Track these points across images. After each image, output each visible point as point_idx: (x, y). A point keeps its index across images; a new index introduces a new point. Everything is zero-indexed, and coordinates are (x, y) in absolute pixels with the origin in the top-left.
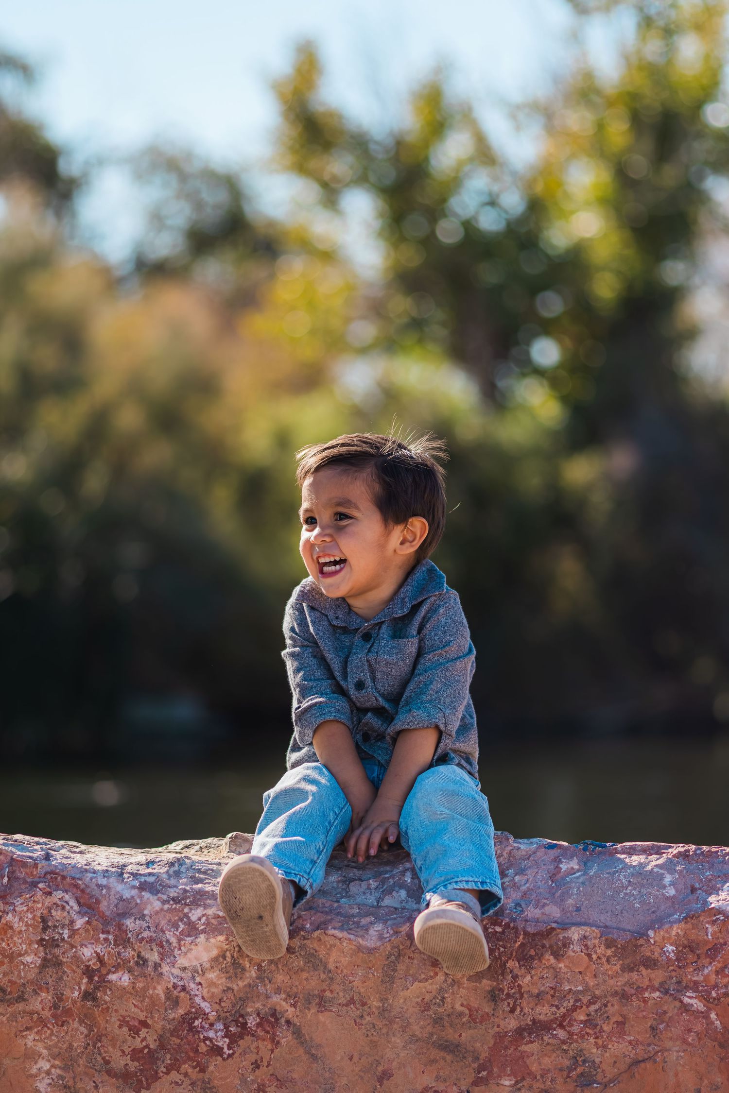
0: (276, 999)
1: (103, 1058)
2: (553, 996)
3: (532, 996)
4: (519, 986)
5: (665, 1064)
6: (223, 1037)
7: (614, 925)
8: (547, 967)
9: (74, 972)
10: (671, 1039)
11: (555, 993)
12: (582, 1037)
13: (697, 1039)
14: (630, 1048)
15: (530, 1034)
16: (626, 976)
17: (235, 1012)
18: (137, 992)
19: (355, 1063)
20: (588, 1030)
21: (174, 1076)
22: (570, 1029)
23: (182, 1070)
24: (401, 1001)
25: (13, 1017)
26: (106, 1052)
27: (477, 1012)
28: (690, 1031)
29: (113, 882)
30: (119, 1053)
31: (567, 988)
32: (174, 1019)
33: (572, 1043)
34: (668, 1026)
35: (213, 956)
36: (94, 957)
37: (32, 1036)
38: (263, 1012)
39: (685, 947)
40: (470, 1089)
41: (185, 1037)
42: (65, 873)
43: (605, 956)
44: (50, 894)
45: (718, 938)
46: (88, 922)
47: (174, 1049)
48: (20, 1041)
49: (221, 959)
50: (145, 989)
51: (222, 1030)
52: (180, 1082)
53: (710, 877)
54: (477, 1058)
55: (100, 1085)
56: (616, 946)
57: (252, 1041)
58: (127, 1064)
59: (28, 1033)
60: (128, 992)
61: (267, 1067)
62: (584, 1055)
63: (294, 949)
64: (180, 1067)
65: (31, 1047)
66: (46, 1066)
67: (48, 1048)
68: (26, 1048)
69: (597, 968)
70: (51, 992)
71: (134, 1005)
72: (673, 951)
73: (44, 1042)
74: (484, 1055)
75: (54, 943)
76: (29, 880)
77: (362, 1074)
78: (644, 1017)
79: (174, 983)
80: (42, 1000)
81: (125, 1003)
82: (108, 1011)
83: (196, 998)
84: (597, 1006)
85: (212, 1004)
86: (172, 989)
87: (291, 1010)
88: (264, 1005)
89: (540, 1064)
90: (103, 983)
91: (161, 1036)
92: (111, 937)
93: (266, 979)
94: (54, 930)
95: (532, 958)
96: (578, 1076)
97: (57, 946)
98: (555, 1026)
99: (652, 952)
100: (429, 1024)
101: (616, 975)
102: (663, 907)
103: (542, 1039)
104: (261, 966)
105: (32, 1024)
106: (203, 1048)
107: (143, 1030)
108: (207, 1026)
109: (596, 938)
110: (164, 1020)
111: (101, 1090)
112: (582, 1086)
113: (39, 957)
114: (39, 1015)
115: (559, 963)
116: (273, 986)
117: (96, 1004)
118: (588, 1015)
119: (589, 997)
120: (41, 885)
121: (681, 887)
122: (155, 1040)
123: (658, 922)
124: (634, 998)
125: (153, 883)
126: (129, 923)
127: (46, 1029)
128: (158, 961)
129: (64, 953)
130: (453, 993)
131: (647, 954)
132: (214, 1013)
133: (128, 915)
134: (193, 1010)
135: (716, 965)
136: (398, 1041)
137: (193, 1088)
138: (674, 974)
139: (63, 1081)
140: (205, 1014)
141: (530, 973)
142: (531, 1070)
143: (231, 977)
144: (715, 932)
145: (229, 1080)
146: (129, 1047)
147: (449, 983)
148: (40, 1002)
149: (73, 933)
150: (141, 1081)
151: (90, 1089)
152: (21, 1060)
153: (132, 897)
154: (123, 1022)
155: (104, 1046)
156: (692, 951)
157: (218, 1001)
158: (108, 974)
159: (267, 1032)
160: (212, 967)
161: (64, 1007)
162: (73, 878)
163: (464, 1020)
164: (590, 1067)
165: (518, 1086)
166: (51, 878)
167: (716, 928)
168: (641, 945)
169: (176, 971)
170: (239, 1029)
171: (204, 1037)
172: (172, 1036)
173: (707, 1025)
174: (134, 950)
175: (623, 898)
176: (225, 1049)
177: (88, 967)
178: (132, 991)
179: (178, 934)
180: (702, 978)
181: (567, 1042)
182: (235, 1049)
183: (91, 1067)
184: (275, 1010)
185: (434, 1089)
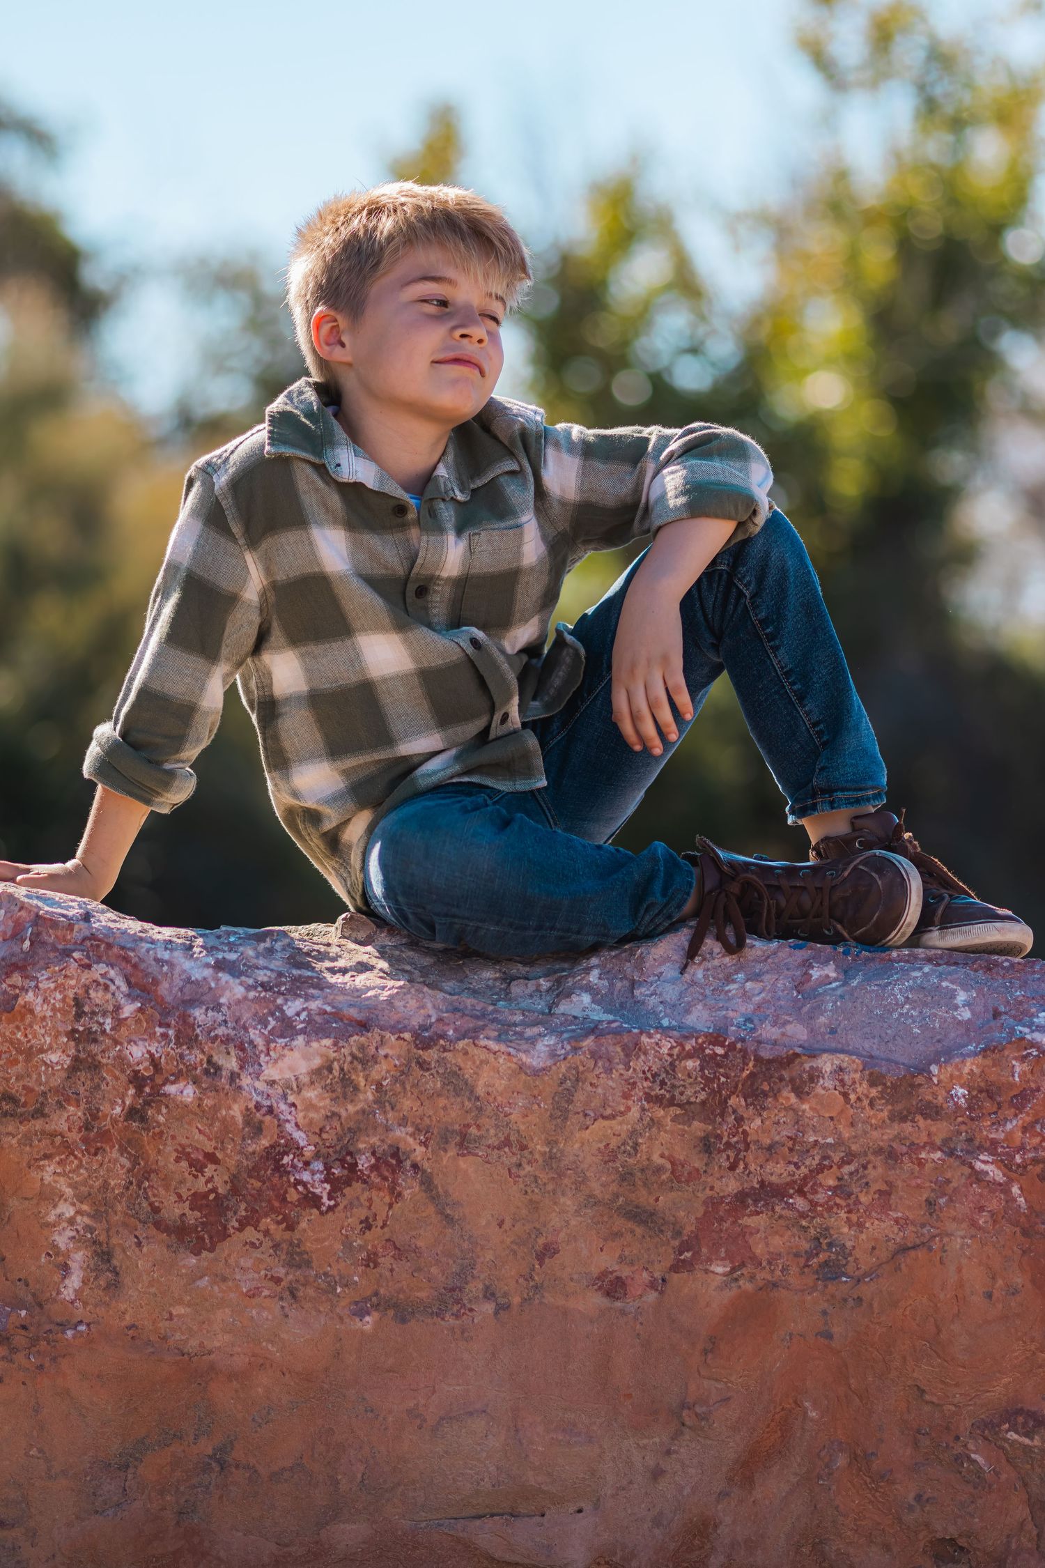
0: (399, 1133)
1: (151, 1204)
2: (791, 1150)
3: (761, 1148)
4: (745, 1132)
5: (944, 1254)
6: (322, 1182)
7: (882, 1055)
8: (785, 1109)
9: (117, 1078)
10: (954, 1219)
11: (794, 1145)
12: (830, 1209)
13: (991, 1222)
14: (896, 1229)
15: (756, 1201)
16: (896, 1127)
17: (342, 1148)
18: (203, 1111)
19: (506, 1231)
20: (838, 1200)
21: (250, 1234)
22: (812, 1197)
23: (262, 1227)
24: (577, 1146)
25: (27, 1139)
26: (154, 1195)
27: (683, 1167)
28: (981, 1209)
29: (178, 955)
30: (173, 1198)
31: (812, 1139)
32: (254, 1153)
33: (814, 1218)
34: (951, 1200)
35: (315, 1067)
36: (146, 1060)
37: (52, 1168)
38: (380, 1152)
39: (981, 1091)
40: (667, 1277)
41: (269, 1179)
42: (111, 940)
43: (867, 1097)
44: (89, 967)
45: (1028, 1081)
46: (140, 1010)
47: (252, 1195)
48: (34, 1174)
49: (326, 1072)
50: (216, 1109)
51: (322, 1172)
52: (257, 1243)
53: (1021, 998)
54: (678, 1233)
55: (144, 1242)
56: (884, 1084)
57: (363, 1190)
58: (184, 1214)
59: (46, 1162)
60: (191, 1112)
61: (382, 1228)
62: (831, 1236)
63: (429, 1064)
64: (258, 1221)
65: (50, 1183)
66: (69, 1211)
67: (74, 1186)
68: (43, 1184)
69: (855, 1114)
70: (83, 1106)
71: (200, 1130)
72: (964, 1096)
73: (69, 1177)
74: (689, 1229)
75: (90, 1037)
76: (60, 947)
77: (515, 1247)
78: (918, 1186)
79: (257, 1102)
80: (68, 1117)
81: (186, 1126)
82: (161, 1137)
83: (287, 1125)
84: (852, 1168)
85: (310, 1134)
86: (254, 1111)
87: (420, 1150)
88: (383, 1141)
89: (767, 1245)
90: (157, 1098)
91: (235, 1176)
92: (171, 1032)
93: (387, 1104)
94: (91, 1019)
95: (766, 1095)
96: (820, 1266)
97: (95, 1041)
98: (791, 1191)
99: (935, 1095)
100: (614, 1181)
101: (882, 1125)
102: (952, 1035)
103: (773, 1210)
104: (381, 1085)
105: (53, 1151)
106: (293, 1196)
107: (209, 1166)
108: (300, 1165)
109: (856, 1071)
110: (240, 1153)
111: (145, 1249)
112: (826, 1279)
113: (68, 1056)
114: (63, 1137)
115: (803, 1103)
116: (396, 1114)
117: (145, 1126)
118: (839, 1179)
119: (843, 1154)
120: (76, 955)
121: (979, 1009)
122: (226, 1182)
123: (945, 1054)
124: (905, 1159)
125: (234, 962)
126: (198, 1014)
127: (72, 1158)
128: (236, 1069)
129: (103, 1051)
130: (650, 1138)
131: (927, 1098)
132: (312, 1148)
133: (197, 1003)
134: (282, 1141)
135: (1024, 1118)
136: (569, 1203)
137: (275, 1252)
138: (963, 1128)
139: (92, 1234)
140: (298, 1148)
141: (760, 1115)
142: (754, 1254)
143: (338, 1097)
144: (1024, 1072)
145: (326, 1243)
146: (189, 1190)
147: (645, 1122)
148: (66, 1120)
149: (119, 1023)
150: (203, 1239)
151: (130, 1247)
152: (34, 1201)
153: (205, 979)
154: (182, 1154)
155: (153, 1187)
156: (991, 1098)
157: (318, 1131)
158: (164, 1084)
159: (385, 1179)
160: (312, 1083)
161: (99, 1128)
162: (122, 948)
163: (664, 1177)
164: (837, 1254)
165: (735, 1275)
166: (92, 945)
167: (1026, 1067)
168: (920, 1085)
169: (260, 1085)
170: (345, 1172)
171: (295, 1179)
172: (250, 1177)
173: (1007, 1202)
174: (203, 1052)
175: (897, 1019)
176: (325, 1200)
177: (136, 1072)
178: (197, 1110)
179: (266, 1033)
180: (1002, 1136)
181: (808, 1216)
182: (339, 1200)
183: (133, 1216)
184: (398, 1149)
185: (615, 1274)
